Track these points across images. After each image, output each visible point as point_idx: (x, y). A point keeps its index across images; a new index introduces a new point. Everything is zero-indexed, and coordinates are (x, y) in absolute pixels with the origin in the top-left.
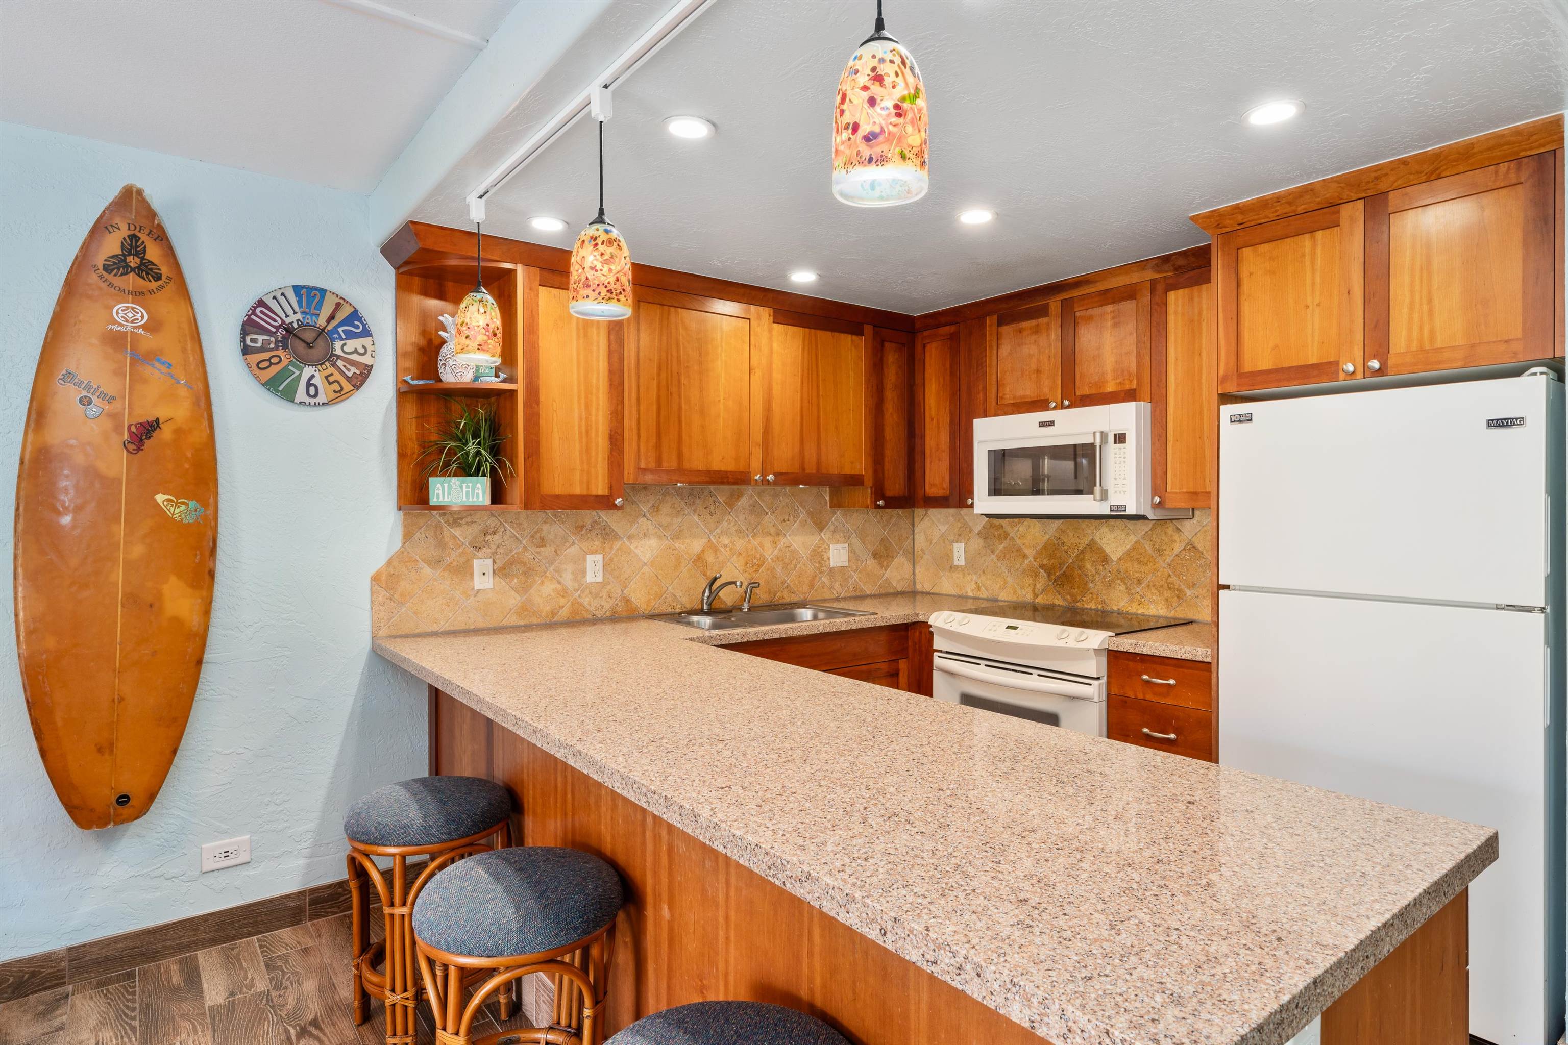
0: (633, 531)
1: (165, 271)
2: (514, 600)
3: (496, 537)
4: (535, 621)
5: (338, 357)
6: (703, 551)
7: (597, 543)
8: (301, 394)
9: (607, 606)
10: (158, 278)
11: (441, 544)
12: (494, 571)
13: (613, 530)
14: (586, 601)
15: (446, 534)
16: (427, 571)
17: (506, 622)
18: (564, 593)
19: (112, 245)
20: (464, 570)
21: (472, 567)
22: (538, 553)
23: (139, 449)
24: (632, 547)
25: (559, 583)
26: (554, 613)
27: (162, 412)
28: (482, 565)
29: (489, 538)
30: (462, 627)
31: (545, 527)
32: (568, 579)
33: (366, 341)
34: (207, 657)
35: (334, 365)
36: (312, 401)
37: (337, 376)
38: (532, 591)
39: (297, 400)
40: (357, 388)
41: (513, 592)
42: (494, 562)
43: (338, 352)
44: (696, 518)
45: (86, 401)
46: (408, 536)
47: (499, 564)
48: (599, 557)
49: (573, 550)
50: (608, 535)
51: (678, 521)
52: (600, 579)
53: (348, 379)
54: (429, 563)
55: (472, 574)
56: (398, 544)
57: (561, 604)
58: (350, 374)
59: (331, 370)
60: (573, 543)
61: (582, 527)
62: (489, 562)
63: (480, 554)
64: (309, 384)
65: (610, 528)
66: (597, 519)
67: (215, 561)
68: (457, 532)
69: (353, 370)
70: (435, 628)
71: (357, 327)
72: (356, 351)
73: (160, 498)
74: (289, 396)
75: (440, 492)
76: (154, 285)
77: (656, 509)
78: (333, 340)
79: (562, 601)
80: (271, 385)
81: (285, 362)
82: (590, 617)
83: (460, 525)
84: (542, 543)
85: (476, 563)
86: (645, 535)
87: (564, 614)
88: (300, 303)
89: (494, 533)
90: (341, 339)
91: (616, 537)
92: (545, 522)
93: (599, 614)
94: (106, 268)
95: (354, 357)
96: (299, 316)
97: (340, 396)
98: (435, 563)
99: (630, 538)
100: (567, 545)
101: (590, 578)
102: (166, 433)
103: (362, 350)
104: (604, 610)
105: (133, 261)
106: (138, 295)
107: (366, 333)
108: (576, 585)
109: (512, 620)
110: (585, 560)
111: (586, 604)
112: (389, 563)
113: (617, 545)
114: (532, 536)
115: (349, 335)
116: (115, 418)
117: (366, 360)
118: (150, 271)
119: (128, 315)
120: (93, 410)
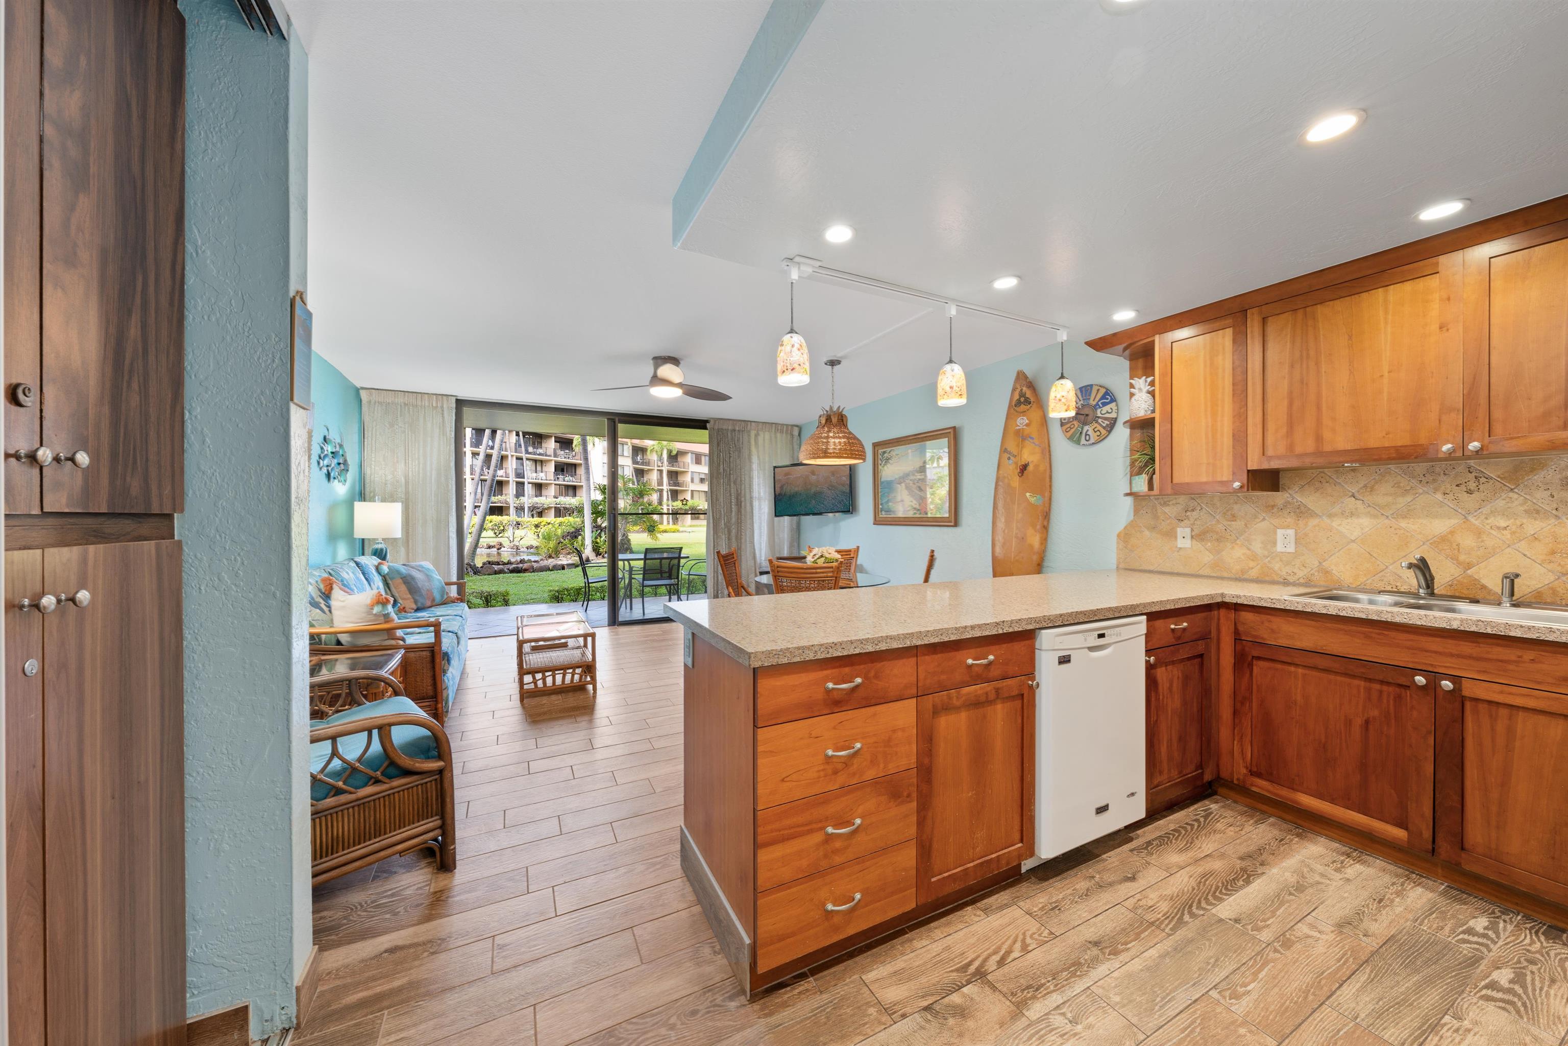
0: (1337, 509)
1: (1032, 400)
2: (1207, 558)
3: (1194, 513)
4: (1225, 575)
5: (1099, 417)
6: (1452, 533)
7: (1289, 520)
8: (1083, 441)
9: (1300, 574)
10: (1030, 403)
11: (1156, 517)
12: (1192, 537)
13: (1309, 509)
14: (1276, 566)
15: (1159, 511)
16: (1148, 533)
17: (1201, 572)
18: (1254, 557)
19: (1016, 397)
20: (1171, 534)
21: (1176, 533)
22: (1229, 525)
23: (1022, 475)
24: (1335, 524)
25: (1249, 549)
26: (1243, 572)
27: (1030, 459)
28: (1183, 532)
29: (1188, 513)
30: (1169, 570)
31: (1236, 507)
32: (1257, 547)
33: (1113, 405)
34: (1045, 564)
35: (1097, 422)
36: (1087, 443)
37: (1099, 428)
38: (1224, 553)
39: (1082, 443)
40: (1110, 432)
41: (1207, 552)
42: (1192, 530)
43: (1099, 415)
44: (1439, 496)
45: (1009, 459)
46: (1136, 511)
47: (1196, 532)
48: (1291, 532)
49: (1264, 525)
50: (1302, 512)
51: (1402, 501)
52: (1291, 549)
53: (1104, 428)
54: (1148, 529)
55: (1176, 537)
56: (1132, 518)
57: (1251, 566)
58: (1104, 425)
59: (1096, 425)
60: (1264, 519)
61: (1273, 507)
62: (1188, 530)
63: (1182, 524)
64: (1086, 435)
65: (1305, 506)
66: (1290, 499)
67: (1050, 520)
68: (1166, 509)
69: (1107, 422)
70: (1152, 568)
71: (1107, 399)
72: (1108, 412)
73: (1028, 494)
74: (1078, 442)
76: (1031, 405)
77: (1370, 488)
78: (1096, 410)
79: (1252, 564)
80: (1071, 438)
81: (1076, 426)
82: (1282, 580)
83: (1169, 505)
84: (1234, 518)
85: (1179, 530)
86: (1352, 514)
87: (1253, 573)
88: (1082, 395)
89: (1193, 510)
90: (1100, 407)
91: (1312, 514)
92: (1236, 503)
93: (1291, 579)
94: (1016, 405)
95: (1107, 415)
96: (1082, 402)
97: (1101, 438)
98: (1153, 528)
99: (1330, 516)
100: (1257, 520)
101: (1280, 548)
102: (1031, 468)
103: (1110, 411)
104: (1296, 577)
105: (1022, 399)
106: (1024, 413)
107: (1113, 400)
108: (1266, 553)
109: (1206, 571)
110: (1275, 533)
111: (1276, 568)
112: (1125, 528)
113: (1313, 522)
114: (1225, 513)
115: (1104, 404)
116: (1016, 463)
117: (1113, 415)
118: (1027, 402)
119: (1022, 421)
120: (1011, 462)
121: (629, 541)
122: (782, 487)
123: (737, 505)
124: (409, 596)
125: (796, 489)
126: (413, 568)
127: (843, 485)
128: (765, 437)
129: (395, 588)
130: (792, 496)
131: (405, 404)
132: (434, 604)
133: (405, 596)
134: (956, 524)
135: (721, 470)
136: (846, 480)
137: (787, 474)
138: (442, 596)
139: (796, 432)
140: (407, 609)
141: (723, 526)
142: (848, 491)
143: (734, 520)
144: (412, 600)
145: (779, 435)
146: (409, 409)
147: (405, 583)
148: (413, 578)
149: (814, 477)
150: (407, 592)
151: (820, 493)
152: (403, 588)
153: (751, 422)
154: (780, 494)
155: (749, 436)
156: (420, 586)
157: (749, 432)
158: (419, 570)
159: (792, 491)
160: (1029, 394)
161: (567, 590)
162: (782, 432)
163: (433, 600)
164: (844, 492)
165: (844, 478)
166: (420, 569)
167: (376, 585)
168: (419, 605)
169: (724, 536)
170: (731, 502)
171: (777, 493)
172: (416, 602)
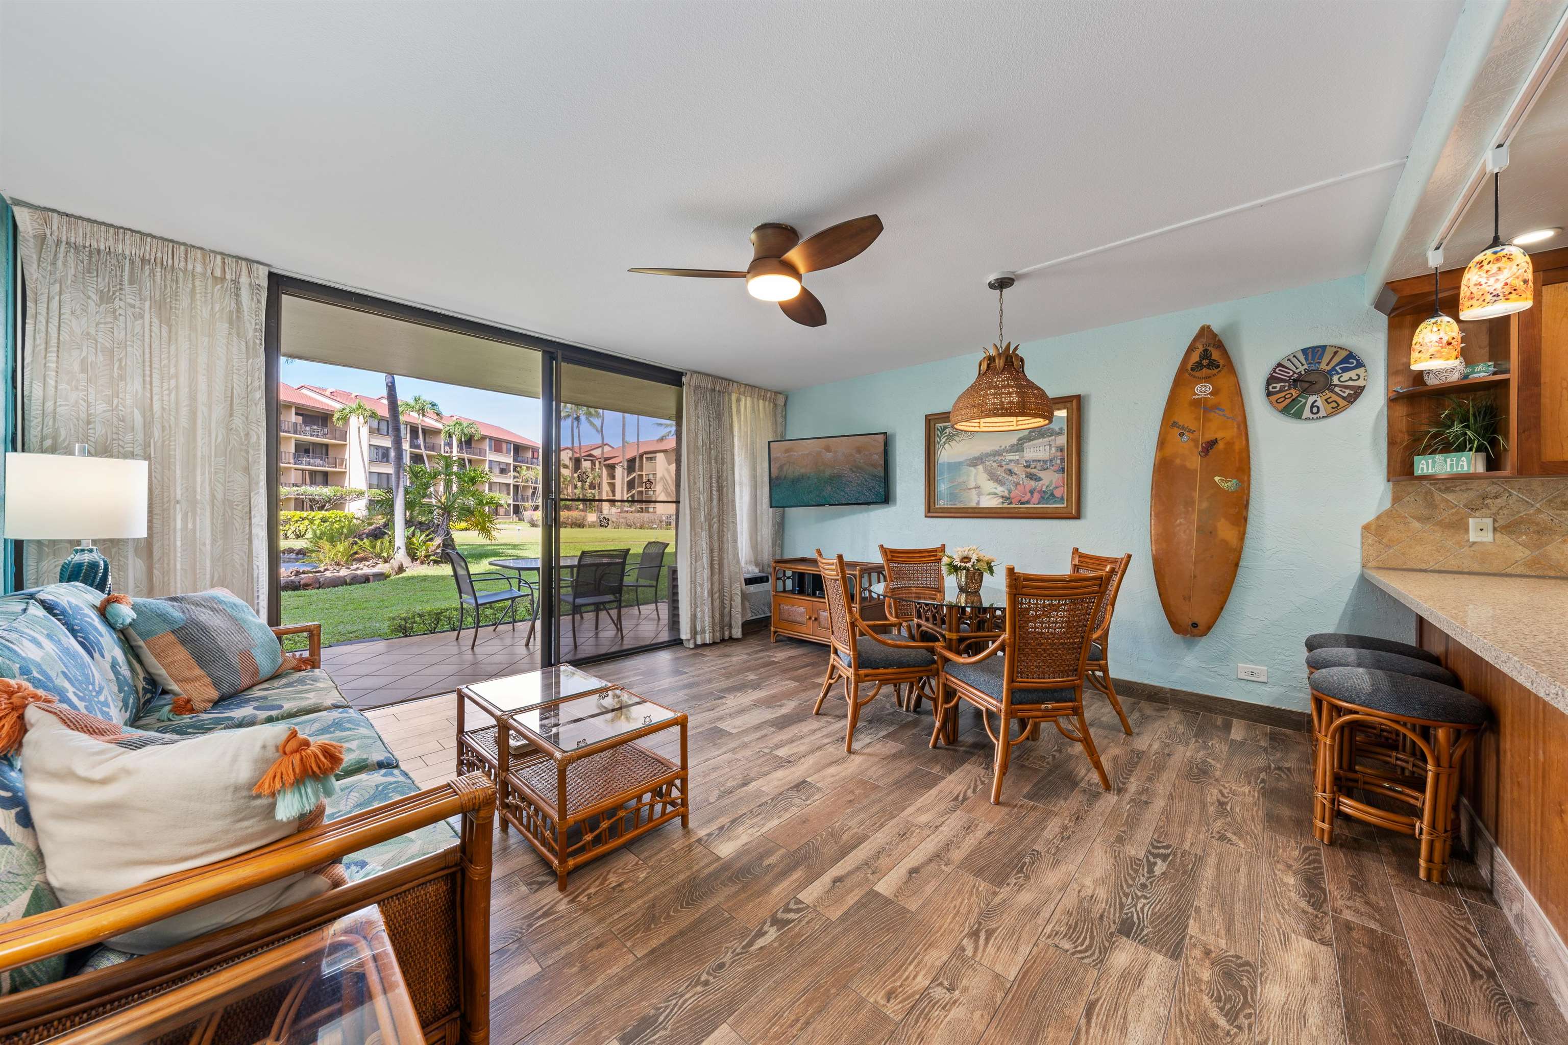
1: (1221, 362)
2: (1521, 553)
3: (1499, 501)
4: (1550, 574)
5: (1336, 386)
8: (1307, 413)
10: (1218, 367)
11: (1432, 505)
12: (1495, 529)
15: (1438, 498)
16: (1416, 525)
17: (1509, 571)
19: (1195, 357)
20: (1457, 526)
21: (1466, 524)
22: (1557, 515)
23: (1206, 454)
27: (1219, 435)
28: (1479, 523)
29: (1489, 501)
30: (1453, 569)
33: (1360, 371)
34: (1241, 564)
35: (1332, 391)
36: (1315, 416)
37: (1335, 397)
38: (1549, 548)
39: (1304, 417)
40: (1351, 403)
41: (1520, 547)
42: (1495, 521)
43: (1336, 382)
45: (1181, 434)
46: (1397, 499)
47: (1501, 522)
53: (1344, 398)
54: (1419, 519)
55: (1466, 530)
56: (1387, 505)
58: (1345, 395)
59: (1330, 394)
62: (1489, 521)
63: (1477, 514)
64: (1312, 406)
67: (1247, 511)
68: (1450, 497)
69: (1348, 391)
70: (1422, 567)
71: (1352, 363)
72: (1351, 379)
73: (1217, 479)
74: (1298, 415)
75: (1425, 467)
76: (1216, 371)
78: (1332, 376)
80: (1286, 411)
81: (1295, 396)
83: (1454, 491)
85: (1471, 521)
88: (1306, 359)
89: (1496, 497)
90: (1338, 373)
94: (1192, 369)
95: (1350, 383)
96: (1306, 367)
97: (1337, 410)
98: (1425, 519)
102: (1221, 445)
103: (1356, 378)
105: (1205, 362)
106: (1207, 379)
107: (1360, 365)
109: (1519, 569)
112: (1378, 518)
114: (1550, 501)
115: (1345, 370)
116: (1195, 441)
117: (1360, 383)
118: (1213, 365)
119: (1203, 390)
120: (1185, 438)
121: (452, 540)
122: (781, 468)
123: (718, 491)
124: (198, 671)
125: (803, 471)
126: (197, 604)
127: (874, 466)
128: (747, 403)
129: (157, 656)
130: (797, 481)
131: (143, 260)
132: (257, 680)
133: (187, 674)
134: (1078, 516)
135: (700, 443)
136: (878, 458)
137: (787, 451)
138: (274, 660)
139: (781, 400)
140: (197, 705)
141: (703, 519)
142: (882, 474)
143: (715, 510)
144: (208, 680)
145: (761, 401)
146: (152, 272)
147: (183, 642)
148: (203, 629)
149: (829, 455)
150: (193, 662)
151: (839, 476)
152: (181, 654)
153: (733, 381)
154: (778, 478)
155: (730, 399)
156: (222, 645)
157: (730, 395)
158: (212, 609)
159: (797, 474)
160: (1216, 355)
161: (420, 616)
162: (764, 399)
163: (256, 672)
164: (875, 476)
165: (876, 457)
166: (213, 605)
167: (108, 658)
168: (226, 688)
169: (704, 533)
170: (711, 487)
171: (773, 476)
172: (216, 684)
